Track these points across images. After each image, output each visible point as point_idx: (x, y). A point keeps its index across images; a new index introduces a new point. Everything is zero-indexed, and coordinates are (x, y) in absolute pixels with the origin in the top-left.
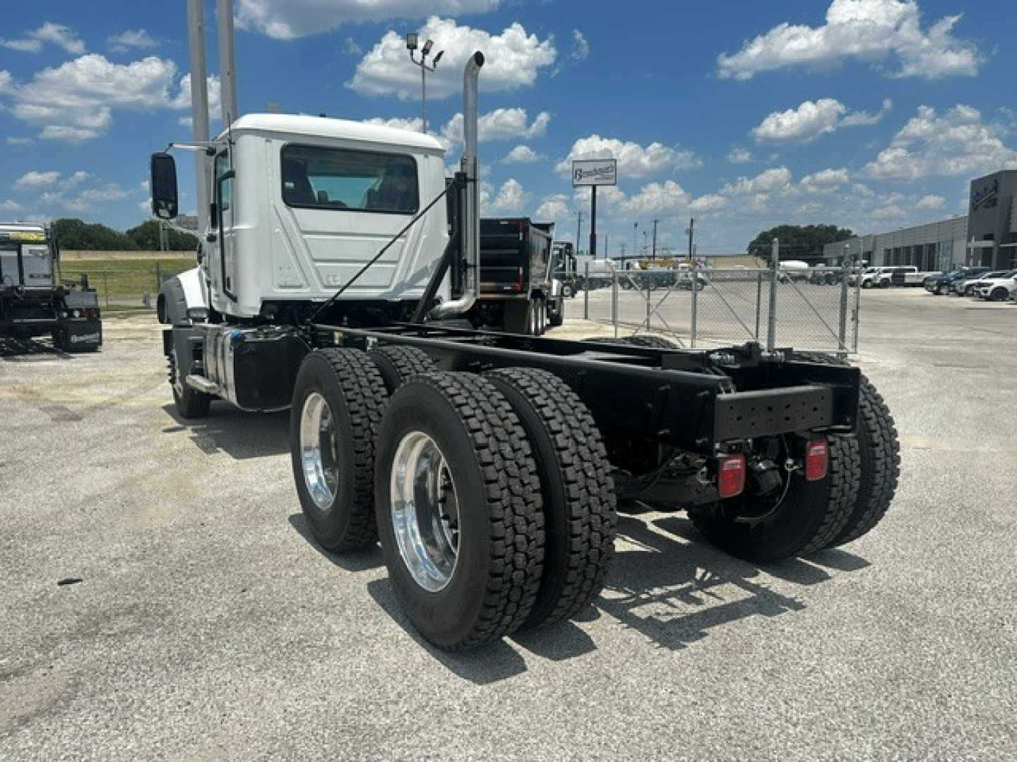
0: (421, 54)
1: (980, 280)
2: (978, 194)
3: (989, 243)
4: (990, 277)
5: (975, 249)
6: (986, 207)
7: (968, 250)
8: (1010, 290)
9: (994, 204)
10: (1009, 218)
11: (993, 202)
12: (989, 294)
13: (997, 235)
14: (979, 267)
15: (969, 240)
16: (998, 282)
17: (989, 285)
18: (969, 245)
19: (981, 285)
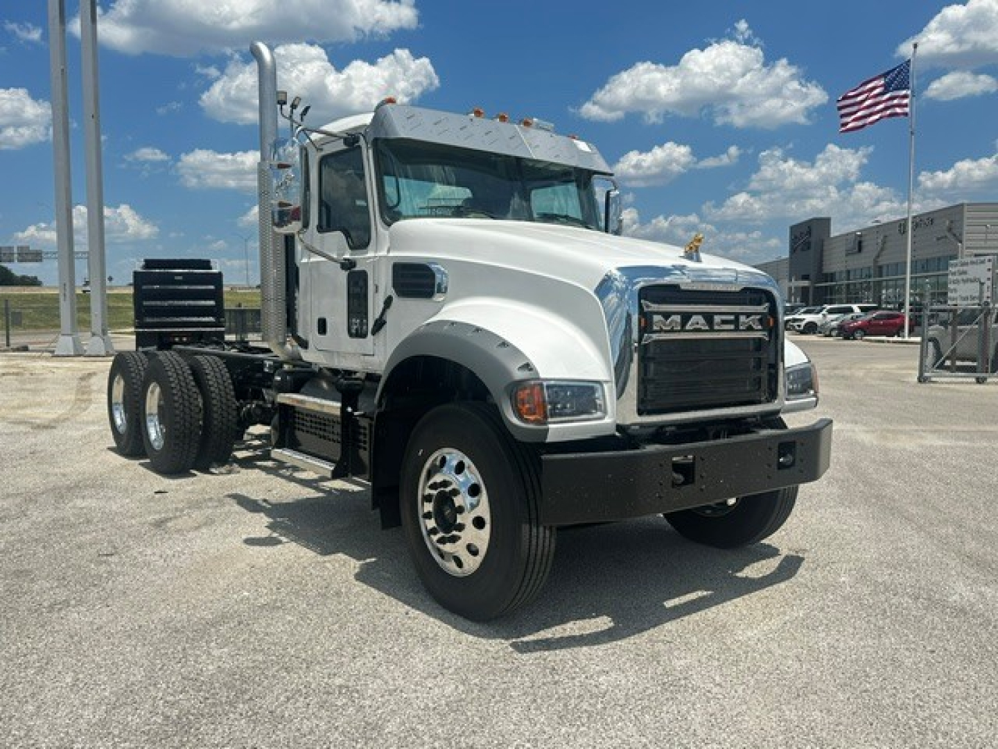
0: (289, 109)
1: (797, 316)
2: (796, 237)
3: (806, 283)
4: (805, 312)
5: (796, 288)
6: (803, 250)
7: (790, 289)
8: (819, 324)
9: (809, 248)
10: (821, 260)
11: (807, 246)
12: (802, 328)
13: (812, 275)
14: (798, 303)
15: (791, 280)
16: (809, 318)
17: (801, 320)
18: (791, 284)
19: (795, 320)
